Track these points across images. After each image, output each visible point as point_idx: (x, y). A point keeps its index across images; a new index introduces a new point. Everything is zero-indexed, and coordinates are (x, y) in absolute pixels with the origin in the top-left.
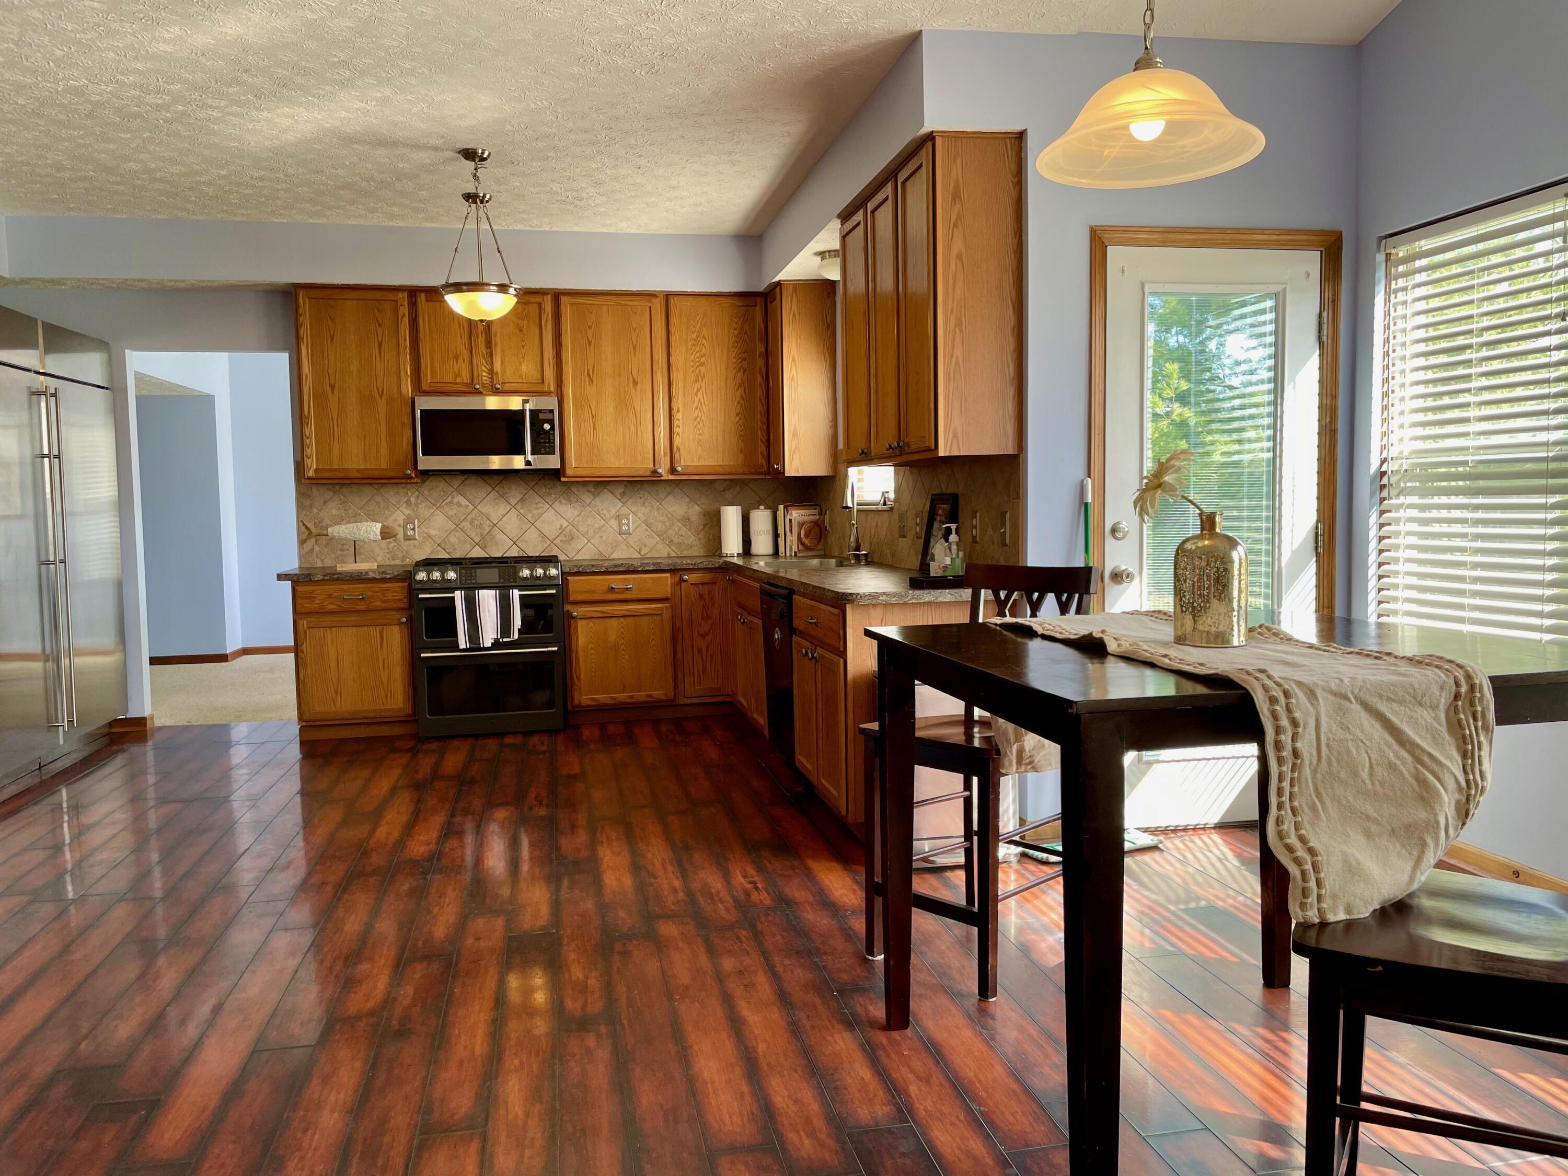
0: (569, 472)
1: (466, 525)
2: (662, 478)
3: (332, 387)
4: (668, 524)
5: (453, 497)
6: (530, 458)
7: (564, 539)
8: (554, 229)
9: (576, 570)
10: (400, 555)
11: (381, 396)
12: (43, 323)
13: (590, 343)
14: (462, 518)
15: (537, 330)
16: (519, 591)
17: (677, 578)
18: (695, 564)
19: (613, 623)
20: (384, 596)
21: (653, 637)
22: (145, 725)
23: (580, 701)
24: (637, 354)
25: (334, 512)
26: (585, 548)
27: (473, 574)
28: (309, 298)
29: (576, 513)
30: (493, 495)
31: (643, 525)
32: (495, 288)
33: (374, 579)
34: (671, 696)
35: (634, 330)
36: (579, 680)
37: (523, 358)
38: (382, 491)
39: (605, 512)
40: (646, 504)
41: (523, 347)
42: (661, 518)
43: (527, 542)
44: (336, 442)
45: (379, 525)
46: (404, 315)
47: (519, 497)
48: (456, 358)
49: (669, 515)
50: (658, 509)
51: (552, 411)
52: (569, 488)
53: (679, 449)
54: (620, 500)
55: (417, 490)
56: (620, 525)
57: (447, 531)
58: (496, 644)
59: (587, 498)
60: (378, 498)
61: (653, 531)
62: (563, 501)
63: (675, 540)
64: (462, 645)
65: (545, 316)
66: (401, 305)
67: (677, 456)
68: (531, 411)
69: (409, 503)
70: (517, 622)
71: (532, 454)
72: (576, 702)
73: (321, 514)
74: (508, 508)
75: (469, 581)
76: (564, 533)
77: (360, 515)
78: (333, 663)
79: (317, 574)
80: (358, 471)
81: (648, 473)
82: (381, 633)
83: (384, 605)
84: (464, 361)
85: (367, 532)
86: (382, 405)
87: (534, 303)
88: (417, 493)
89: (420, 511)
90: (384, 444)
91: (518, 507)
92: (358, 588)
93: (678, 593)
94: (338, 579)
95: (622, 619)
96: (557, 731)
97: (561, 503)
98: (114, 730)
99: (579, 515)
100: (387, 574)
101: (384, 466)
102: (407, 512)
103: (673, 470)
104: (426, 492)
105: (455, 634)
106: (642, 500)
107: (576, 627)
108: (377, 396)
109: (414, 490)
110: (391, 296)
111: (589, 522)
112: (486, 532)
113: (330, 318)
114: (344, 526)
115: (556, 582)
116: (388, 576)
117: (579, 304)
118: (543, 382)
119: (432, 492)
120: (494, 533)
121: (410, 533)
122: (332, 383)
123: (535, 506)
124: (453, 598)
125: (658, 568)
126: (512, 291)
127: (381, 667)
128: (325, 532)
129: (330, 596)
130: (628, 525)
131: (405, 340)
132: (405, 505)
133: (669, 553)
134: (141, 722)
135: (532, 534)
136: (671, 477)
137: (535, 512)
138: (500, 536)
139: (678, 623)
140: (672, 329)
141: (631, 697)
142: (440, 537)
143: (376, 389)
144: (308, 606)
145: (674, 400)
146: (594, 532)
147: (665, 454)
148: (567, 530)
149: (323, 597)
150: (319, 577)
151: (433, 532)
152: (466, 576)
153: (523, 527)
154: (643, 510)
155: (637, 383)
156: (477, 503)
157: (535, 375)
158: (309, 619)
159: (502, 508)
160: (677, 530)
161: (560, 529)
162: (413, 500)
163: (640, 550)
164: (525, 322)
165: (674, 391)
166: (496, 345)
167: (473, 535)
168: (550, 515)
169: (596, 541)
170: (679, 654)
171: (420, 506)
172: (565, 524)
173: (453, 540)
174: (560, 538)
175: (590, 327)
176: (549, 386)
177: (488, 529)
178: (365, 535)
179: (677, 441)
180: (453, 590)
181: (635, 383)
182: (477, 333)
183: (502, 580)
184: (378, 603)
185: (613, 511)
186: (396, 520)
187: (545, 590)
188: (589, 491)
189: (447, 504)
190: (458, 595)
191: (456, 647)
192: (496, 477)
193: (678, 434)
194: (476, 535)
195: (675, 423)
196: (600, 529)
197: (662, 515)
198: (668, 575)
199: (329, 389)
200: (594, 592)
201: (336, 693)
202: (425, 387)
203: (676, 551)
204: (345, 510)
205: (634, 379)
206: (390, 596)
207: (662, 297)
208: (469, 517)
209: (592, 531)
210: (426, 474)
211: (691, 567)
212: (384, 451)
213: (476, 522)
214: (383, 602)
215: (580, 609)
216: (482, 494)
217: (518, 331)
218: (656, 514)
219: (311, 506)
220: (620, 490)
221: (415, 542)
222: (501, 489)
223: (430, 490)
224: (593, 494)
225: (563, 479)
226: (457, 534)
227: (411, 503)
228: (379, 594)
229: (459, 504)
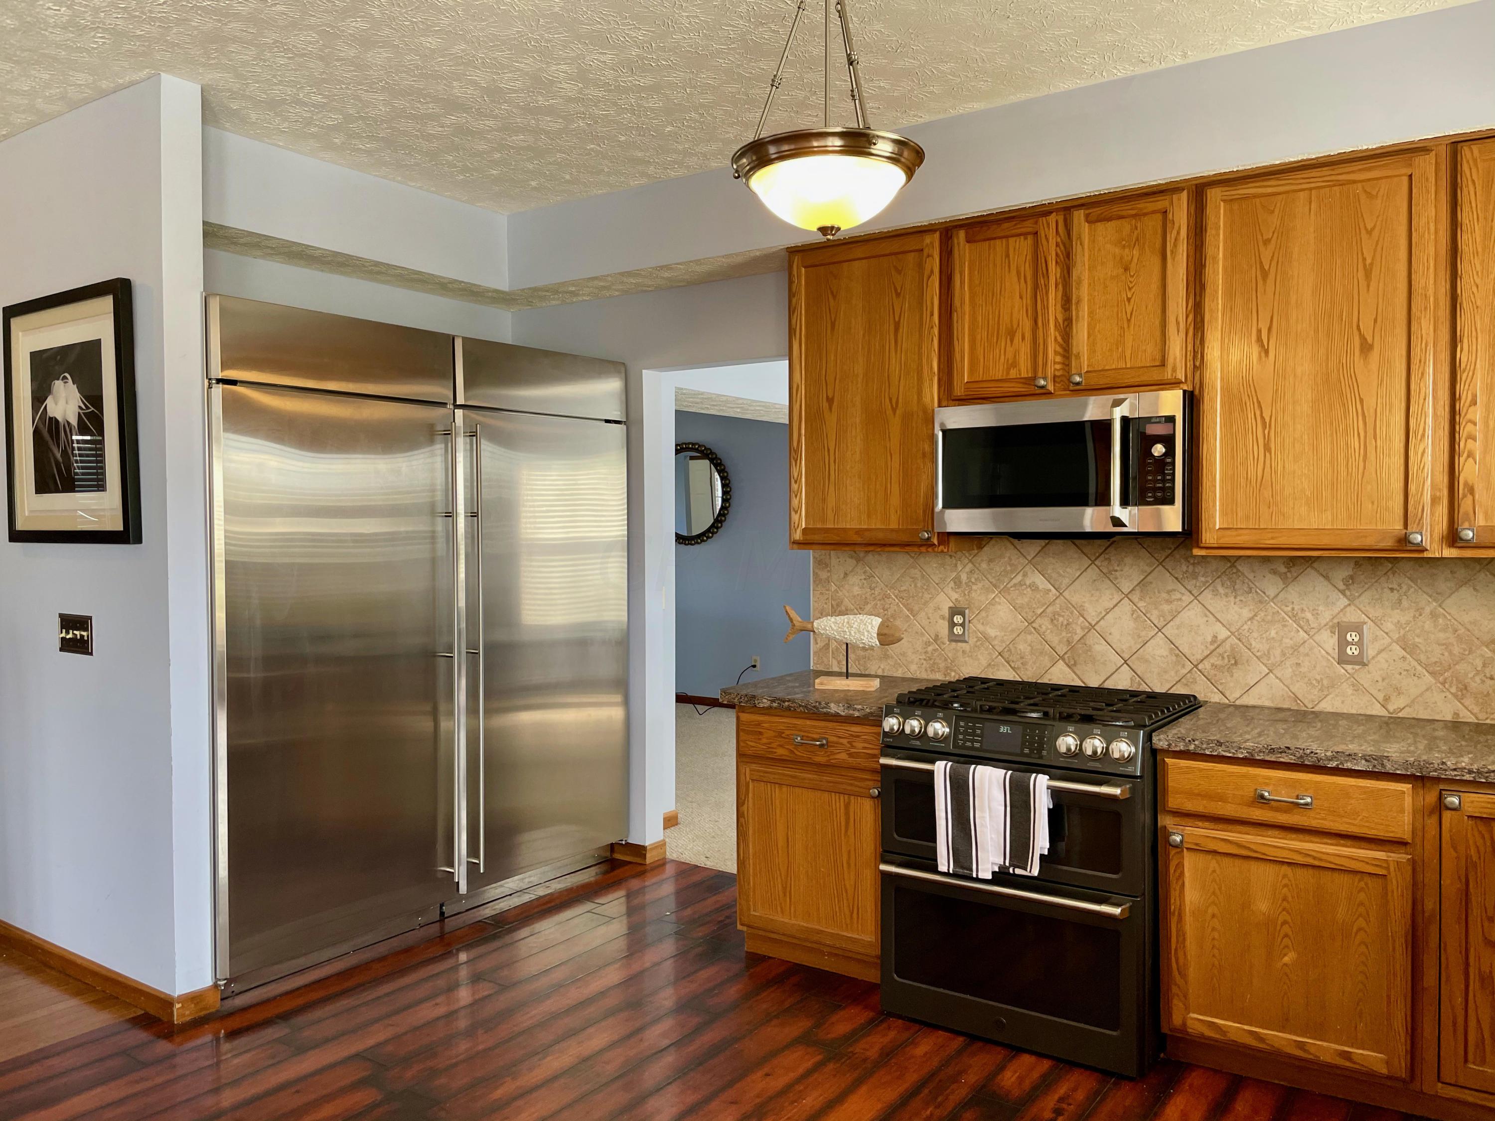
0: (1208, 537)
1: (1044, 624)
2: (1426, 555)
3: (830, 401)
4: (1456, 650)
5: (1025, 575)
6: (1117, 510)
7: (1219, 662)
9: (1181, 747)
10: (942, 665)
11: (894, 410)
12: (465, 339)
13: (1265, 274)
14: (1039, 611)
15: (1156, 261)
16: (1052, 778)
17: (1431, 797)
18: (1479, 772)
19: (1263, 874)
20: (853, 747)
21: (1361, 922)
22: (644, 857)
23: (1184, 1024)
24: (1373, 284)
25: (856, 590)
26: (1262, 683)
27: (978, 732)
28: (805, 267)
29: (1246, 613)
30: (1093, 572)
31: (1396, 647)
33: (837, 715)
34: (1402, 1072)
35: (1369, 233)
36: (1184, 976)
37: (1129, 321)
38: (922, 560)
39: (1309, 615)
40: (1405, 603)
41: (1129, 300)
42: (1442, 635)
43: (1147, 661)
44: (832, 488)
45: (877, 621)
46: (932, 272)
47: (1137, 578)
48: (1011, 334)
49: (1462, 631)
50: (1434, 615)
51: (1171, 419)
52: (1233, 566)
53: (1471, 491)
54: (1343, 592)
55: (970, 561)
56: (1343, 644)
57: (1013, 631)
58: (1000, 877)
59: (1270, 585)
60: (916, 572)
61: (1420, 662)
62: (1221, 590)
63: (1475, 685)
64: (942, 868)
65: (1174, 232)
66: (928, 256)
67: (1465, 505)
68: (1125, 420)
69: (957, 582)
70: (1041, 842)
72: (1177, 1020)
73: (841, 593)
74: (1117, 598)
75: (969, 744)
76: (1220, 650)
77: (889, 597)
78: (781, 842)
79: (763, 697)
80: (859, 532)
81: (1389, 543)
82: (847, 806)
83: (851, 760)
84: (1023, 338)
85: (859, 632)
86: (895, 424)
87: (1154, 212)
88: (970, 565)
89: (973, 594)
90: (896, 489)
91: (1135, 597)
92: (815, 727)
93: (1432, 831)
94: (788, 708)
95: (1285, 869)
96: (1121, 1077)
97: (1216, 593)
99: (1251, 619)
100: (855, 709)
101: (894, 525)
102: (955, 596)
103: (1453, 538)
104: (984, 565)
105: (933, 838)
106: (1395, 595)
107: (1180, 865)
108: (889, 412)
109: (966, 561)
110: (912, 243)
111: (1273, 633)
112: (1077, 638)
113: (832, 293)
114: (833, 619)
115: (1130, 770)
116: (857, 714)
117: (1246, 198)
118: (1163, 364)
119: (992, 565)
120: (1089, 641)
121: (958, 630)
122: (830, 396)
123: (1164, 595)
124: (931, 773)
125: (1379, 769)
127: (845, 865)
128: (809, 626)
129: (780, 734)
130: (1360, 644)
131: (932, 314)
132: (952, 584)
133: (1456, 714)
134: (640, 850)
135: (1158, 649)
136: (1449, 553)
137: (1166, 607)
138: (1100, 647)
139: (1430, 904)
140: (1466, 216)
141: (1301, 1046)
142: (1003, 641)
143: (887, 400)
144: (754, 746)
145: (1462, 377)
146: (1283, 654)
147: (1435, 500)
148: (1227, 646)
149: (771, 734)
150: (765, 703)
151: (992, 632)
152: (965, 733)
153: (1143, 634)
154: (1397, 616)
155: (1371, 347)
156: (1064, 586)
157: (1150, 351)
158: (754, 766)
159: (1108, 597)
160: (1479, 663)
161: (1212, 642)
162: (964, 577)
163: (1387, 699)
164: (1136, 252)
165: (1463, 356)
166: (1078, 303)
167: (1054, 640)
168: (1192, 614)
169: (1287, 672)
170: (1430, 979)
171: (974, 587)
172: (1223, 633)
173: (1022, 647)
174: (1213, 660)
175: (1267, 242)
176: (1174, 370)
177: (1080, 633)
179: (1468, 471)
181: (1366, 348)
182: (1047, 286)
183: (1027, 751)
184: (843, 756)
185: (1326, 615)
186: (938, 608)
188: (1274, 572)
189: (1015, 585)
190: (941, 769)
191: (934, 869)
192: (1098, 542)
193: (1470, 455)
194: (1060, 642)
195: (1464, 430)
196: (1295, 649)
197: (1444, 630)
198: (1406, 787)
199: (826, 405)
200: (1222, 798)
201: (784, 888)
202: (959, 391)
203: (1476, 710)
204: (871, 588)
205: (1363, 338)
206: (859, 745)
207: (1443, 151)
208: (1050, 609)
209: (1278, 652)
211: (1468, 777)
212: (895, 500)
213: (1061, 619)
214: (851, 755)
215: (1188, 830)
216: (1072, 570)
217: (1121, 270)
218: (1428, 625)
219: (828, 580)
220: (1341, 574)
221: (964, 645)
222: (1106, 563)
223: (990, 561)
224: (1284, 577)
225: (1197, 552)
226: (1029, 637)
227: (961, 582)
228: (845, 741)
229: (1034, 587)
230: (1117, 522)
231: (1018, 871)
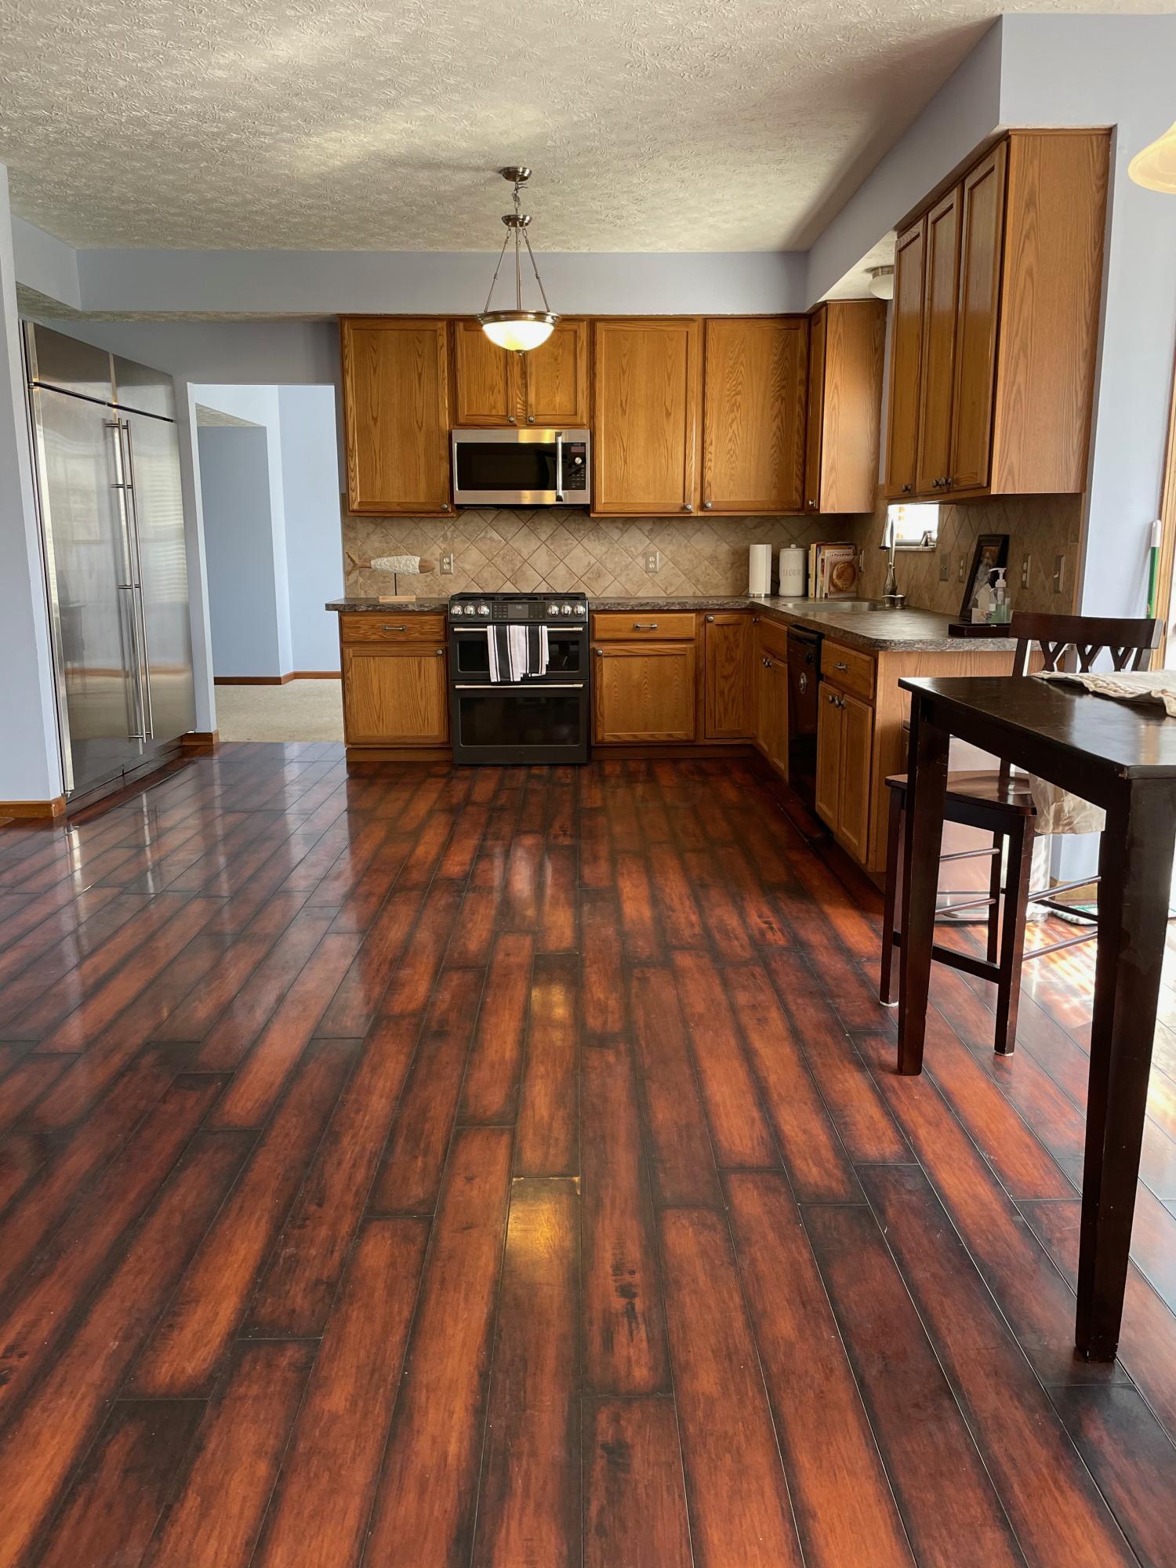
0: (599, 508)
1: (498, 561)
2: (692, 515)
3: (375, 419)
4: (695, 562)
5: (487, 532)
6: (561, 493)
7: (592, 576)
8: (593, 250)
9: (602, 608)
10: (437, 589)
11: (420, 428)
12: (114, 356)
13: (624, 372)
14: (495, 553)
15: (571, 361)
16: (548, 627)
17: (702, 619)
18: (721, 605)
19: (637, 663)
20: (423, 629)
21: (676, 677)
22: (212, 739)
23: (603, 738)
24: (671, 383)
25: (376, 545)
26: (612, 585)
27: (505, 610)
28: (354, 329)
29: (604, 549)
30: (525, 530)
31: (670, 563)
32: (533, 317)
33: (414, 611)
34: (692, 737)
35: (670, 357)
36: (602, 716)
37: (557, 389)
38: (421, 525)
39: (632, 549)
40: (674, 541)
41: (557, 377)
42: (690, 556)
43: (555, 578)
44: (378, 475)
45: (418, 559)
46: (443, 345)
47: (549, 532)
48: (492, 389)
49: (697, 553)
50: (686, 546)
51: (583, 445)
52: (598, 524)
53: (710, 485)
54: (648, 537)
55: (453, 524)
56: (647, 563)
57: (480, 566)
58: (525, 679)
59: (615, 534)
60: (417, 532)
61: (680, 569)
62: (592, 538)
63: (702, 579)
64: (494, 679)
65: (581, 343)
66: (440, 335)
67: (707, 492)
68: (563, 444)
69: (445, 537)
70: (545, 658)
71: (563, 489)
72: (599, 737)
73: (365, 547)
74: (539, 543)
75: (500, 616)
76: (592, 570)
77: (399, 548)
78: (376, 691)
79: (361, 605)
80: (399, 504)
81: (677, 510)
82: (420, 663)
83: (422, 637)
84: (499, 392)
85: (406, 565)
86: (421, 438)
87: (570, 330)
88: (453, 527)
89: (455, 545)
90: (423, 478)
91: (548, 543)
92: (398, 620)
93: (702, 633)
94: (380, 611)
95: (646, 659)
96: (581, 765)
97: (589, 539)
98: (185, 743)
99: (606, 553)
100: (425, 607)
101: (422, 500)
102: (443, 546)
103: (703, 506)
104: (462, 527)
105: (488, 669)
106: (670, 537)
107: (601, 664)
108: (417, 429)
109: (450, 524)
110: (430, 325)
111: (616, 559)
112: (517, 568)
113: (374, 349)
114: (385, 559)
115: (583, 619)
116: (426, 609)
117: (615, 330)
118: (576, 414)
119: (466, 526)
120: (524, 569)
121: (446, 567)
122: (375, 416)
123: (564, 542)
124: (486, 632)
125: (684, 608)
126: (549, 319)
127: (419, 697)
128: (368, 565)
129: (373, 627)
130: (655, 562)
131: (444, 371)
132: (442, 538)
133: (694, 593)
134: (208, 737)
135: (561, 570)
136: (700, 514)
137: (565, 548)
138: (530, 572)
139: (702, 664)
140: (709, 355)
141: (652, 736)
142: (474, 572)
143: (415, 423)
144: (353, 635)
145: (707, 431)
146: (621, 570)
147: (695, 489)
148: (595, 567)
149: (366, 627)
150: (363, 608)
151: (467, 567)
152: (498, 611)
153: (553, 563)
154: (671, 548)
155: (670, 414)
156: (509, 538)
157: (568, 407)
158: (354, 648)
159: (534, 544)
160: (704, 568)
161: (588, 566)
162: (449, 534)
163: (666, 588)
164: (561, 351)
165: (707, 422)
166: (531, 375)
167: (504, 570)
168: (578, 551)
169: (623, 579)
170: (701, 696)
171: (456, 540)
172: (593, 561)
173: (486, 575)
174: (588, 575)
175: (625, 355)
176: (582, 418)
177: (519, 565)
178: (405, 568)
179: (709, 476)
180: (485, 624)
181: (668, 414)
182: (513, 365)
183: (532, 616)
184: (417, 635)
185: (641, 549)
186: (433, 554)
187: (572, 627)
188: (617, 528)
189: (480, 539)
190: (491, 630)
191: (488, 681)
192: (528, 512)
193: (710, 468)
194: (508, 570)
195: (708, 456)
196: (626, 567)
197: (690, 553)
198: (693, 615)
199: (372, 422)
200: (619, 630)
201: (379, 718)
202: (462, 420)
203: (702, 590)
204: (387, 543)
205: (667, 409)
206: (427, 628)
207: (701, 322)
208: (502, 552)
209: (619, 569)
210: (461, 508)
211: (717, 607)
212: (423, 485)
213: (508, 557)
214: (422, 634)
215: (605, 647)
216: (514, 529)
217: (553, 360)
218: (684, 552)
219: (355, 539)
220: (648, 527)
221: (450, 575)
222: (532, 524)
223: (466, 524)
224: (621, 530)
225: (592, 515)
226: (490, 569)
227: (447, 538)
228: (417, 626)
229: (492, 540)
230: (559, 498)
231: (533, 675)
